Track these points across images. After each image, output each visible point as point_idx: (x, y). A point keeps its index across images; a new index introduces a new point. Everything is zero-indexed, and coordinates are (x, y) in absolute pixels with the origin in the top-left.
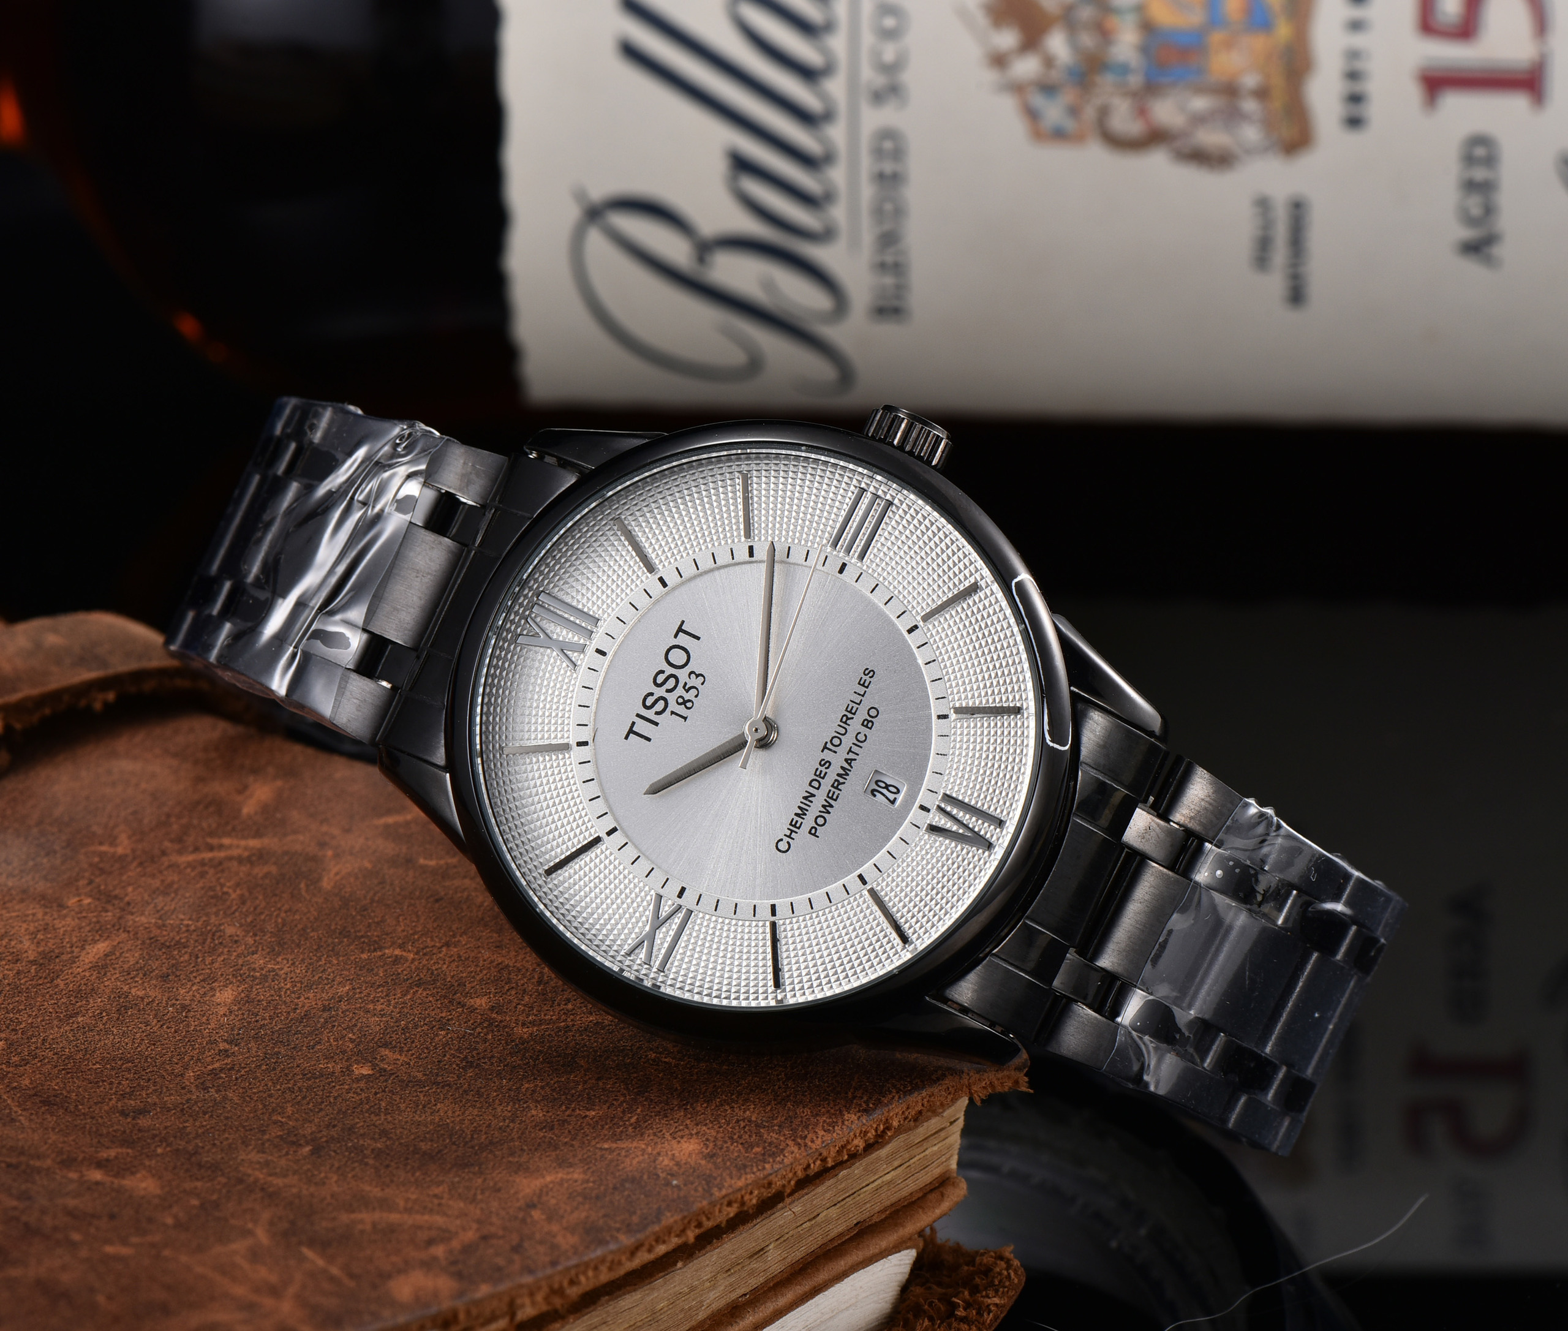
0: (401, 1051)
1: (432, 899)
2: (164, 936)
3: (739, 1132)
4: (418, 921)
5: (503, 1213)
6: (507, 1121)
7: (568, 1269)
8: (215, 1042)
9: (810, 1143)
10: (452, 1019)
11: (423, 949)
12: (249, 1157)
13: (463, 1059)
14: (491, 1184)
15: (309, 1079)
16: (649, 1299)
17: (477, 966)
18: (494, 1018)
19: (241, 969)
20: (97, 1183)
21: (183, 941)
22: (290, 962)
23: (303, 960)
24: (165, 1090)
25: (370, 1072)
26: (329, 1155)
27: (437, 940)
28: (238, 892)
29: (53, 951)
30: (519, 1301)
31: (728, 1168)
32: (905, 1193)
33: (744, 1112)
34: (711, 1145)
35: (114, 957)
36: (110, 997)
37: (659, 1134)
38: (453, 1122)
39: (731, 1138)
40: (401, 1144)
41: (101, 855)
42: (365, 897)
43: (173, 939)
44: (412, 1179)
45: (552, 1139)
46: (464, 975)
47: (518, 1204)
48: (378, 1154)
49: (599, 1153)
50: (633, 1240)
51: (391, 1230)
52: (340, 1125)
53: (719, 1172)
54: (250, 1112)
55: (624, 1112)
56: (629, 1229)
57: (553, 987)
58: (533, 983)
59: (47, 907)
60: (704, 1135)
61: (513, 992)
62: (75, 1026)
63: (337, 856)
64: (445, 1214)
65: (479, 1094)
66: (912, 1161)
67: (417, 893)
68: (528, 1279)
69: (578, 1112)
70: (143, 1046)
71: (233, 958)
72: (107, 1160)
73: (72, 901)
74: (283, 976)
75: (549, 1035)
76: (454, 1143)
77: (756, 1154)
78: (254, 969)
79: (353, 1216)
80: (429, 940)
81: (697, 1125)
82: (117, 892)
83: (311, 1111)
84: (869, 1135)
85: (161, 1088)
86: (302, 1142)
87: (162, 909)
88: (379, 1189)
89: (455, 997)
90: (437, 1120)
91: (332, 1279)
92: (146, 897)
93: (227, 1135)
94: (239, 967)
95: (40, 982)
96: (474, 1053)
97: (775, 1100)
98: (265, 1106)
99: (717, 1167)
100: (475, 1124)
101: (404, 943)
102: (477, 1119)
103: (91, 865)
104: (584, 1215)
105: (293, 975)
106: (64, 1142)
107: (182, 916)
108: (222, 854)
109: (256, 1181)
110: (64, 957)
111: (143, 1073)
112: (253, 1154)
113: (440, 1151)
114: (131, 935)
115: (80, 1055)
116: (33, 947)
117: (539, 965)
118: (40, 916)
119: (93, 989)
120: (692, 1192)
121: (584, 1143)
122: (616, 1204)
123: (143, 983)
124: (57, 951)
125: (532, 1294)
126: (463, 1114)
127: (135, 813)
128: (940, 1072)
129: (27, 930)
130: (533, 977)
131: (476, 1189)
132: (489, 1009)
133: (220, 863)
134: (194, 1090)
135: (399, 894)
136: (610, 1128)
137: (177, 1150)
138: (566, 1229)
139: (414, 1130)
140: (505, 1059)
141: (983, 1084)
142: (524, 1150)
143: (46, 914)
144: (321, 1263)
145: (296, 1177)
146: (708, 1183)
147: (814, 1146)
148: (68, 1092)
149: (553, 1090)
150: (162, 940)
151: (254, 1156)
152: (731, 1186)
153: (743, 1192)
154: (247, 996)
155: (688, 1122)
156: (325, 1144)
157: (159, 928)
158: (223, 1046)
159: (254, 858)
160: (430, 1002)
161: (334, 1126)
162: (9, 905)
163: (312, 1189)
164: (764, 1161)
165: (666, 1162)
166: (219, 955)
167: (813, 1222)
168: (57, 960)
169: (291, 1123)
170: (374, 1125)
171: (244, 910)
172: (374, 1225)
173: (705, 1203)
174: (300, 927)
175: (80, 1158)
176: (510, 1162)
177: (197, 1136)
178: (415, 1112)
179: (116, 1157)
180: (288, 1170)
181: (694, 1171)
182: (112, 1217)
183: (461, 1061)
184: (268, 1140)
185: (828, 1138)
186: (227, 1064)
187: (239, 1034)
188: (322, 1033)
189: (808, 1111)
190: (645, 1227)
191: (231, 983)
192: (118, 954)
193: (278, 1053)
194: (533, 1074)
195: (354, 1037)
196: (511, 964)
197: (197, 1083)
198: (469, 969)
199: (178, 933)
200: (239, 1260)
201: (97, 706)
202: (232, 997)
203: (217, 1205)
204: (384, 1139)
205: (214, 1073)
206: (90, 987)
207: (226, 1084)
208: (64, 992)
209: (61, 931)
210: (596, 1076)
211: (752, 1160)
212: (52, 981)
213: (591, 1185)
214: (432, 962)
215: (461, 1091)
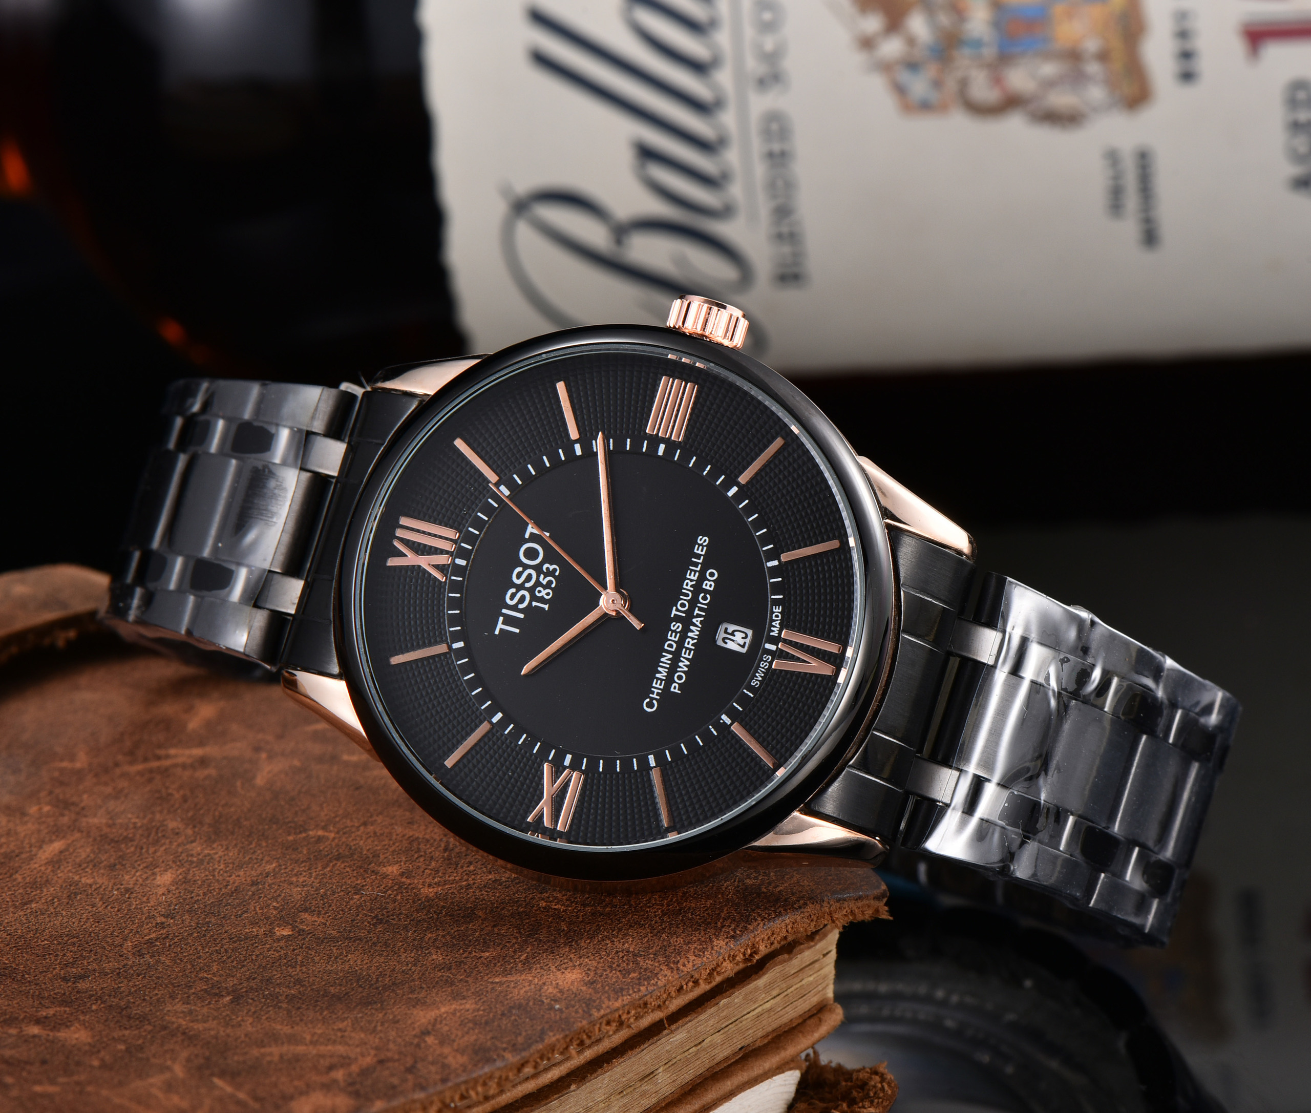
0: (319, 914)
1: (352, 788)
2: (114, 833)
4: (340, 806)
5: (399, 1040)
6: (410, 965)
7: (458, 1085)
8: (154, 917)
9: (681, 967)
10: (366, 885)
11: (343, 829)
12: (175, 1008)
13: (374, 917)
14: (391, 1017)
15: (235, 942)
17: (390, 840)
18: (403, 883)
19: (179, 856)
20: (34, 1036)
21: (130, 835)
22: (224, 847)
23: (236, 845)
24: (104, 958)
25: (290, 933)
26: (247, 1002)
27: (356, 821)
28: (182, 792)
29: (13, 851)
31: (606, 992)
32: (785, 1019)
33: (623, 945)
34: (592, 974)
35: (67, 853)
36: (62, 886)
37: (545, 968)
38: (361, 969)
39: (611, 967)
40: (312, 989)
41: (62, 771)
42: (293, 790)
43: (121, 835)
44: (320, 1018)
45: (449, 977)
46: (379, 848)
47: (414, 1033)
48: (291, 999)
49: (490, 986)
50: (518, 1057)
51: (297, 1059)
52: (260, 977)
53: (598, 995)
54: (179, 972)
55: (515, 952)
56: (514, 1048)
57: (458, 853)
58: (439, 851)
59: (10, 815)
60: (585, 966)
62: (29, 911)
63: (270, 757)
64: (349, 1045)
65: (386, 945)
66: (790, 990)
67: (340, 783)
68: (420, 1095)
69: (474, 954)
70: (88, 924)
71: (173, 847)
72: (46, 1017)
73: (33, 810)
74: (218, 859)
75: (452, 893)
76: (360, 986)
77: (632, 979)
78: (192, 855)
79: (263, 1050)
80: (348, 821)
81: (580, 958)
82: (74, 799)
83: (234, 967)
84: (738, 958)
85: (101, 956)
86: (224, 993)
87: (113, 811)
88: (289, 1027)
89: (370, 867)
90: (347, 968)
91: (239, 1103)
92: (99, 802)
93: (156, 992)
94: (179, 854)
96: (384, 912)
97: (651, 933)
98: (193, 966)
99: (596, 992)
100: (381, 970)
101: (326, 825)
102: (383, 965)
103: (52, 779)
104: (473, 1038)
106: (9, 1005)
107: (130, 816)
108: (168, 763)
109: (180, 1026)
110: (23, 856)
112: (178, 1006)
113: (347, 993)
114: (84, 834)
115: (31, 934)
117: (445, 835)
118: (4, 823)
120: (573, 1014)
121: (477, 979)
122: (503, 1027)
124: (17, 851)
126: (371, 962)
127: (92, 734)
128: (802, 902)
130: (440, 846)
131: (377, 1022)
132: (400, 875)
133: (167, 769)
134: (130, 957)
135: (324, 785)
136: (502, 965)
137: (111, 1006)
138: (457, 1050)
139: (325, 978)
140: (412, 915)
141: (844, 912)
142: (423, 988)
143: (9, 821)
144: (229, 1089)
145: (215, 1022)
146: (587, 1005)
147: (685, 969)
148: (17, 965)
149: (453, 938)
150: (111, 836)
151: (180, 1007)
152: (608, 1007)
153: (620, 1012)
154: (185, 878)
155: (572, 956)
157: (110, 826)
158: (160, 919)
159: (196, 764)
160: (347, 872)
161: (254, 979)
163: (229, 1031)
164: (640, 984)
165: (550, 990)
166: (162, 846)
167: (700, 1046)
168: (17, 859)
169: (215, 978)
170: (290, 975)
171: (186, 807)
172: (281, 1056)
173: (585, 1022)
174: (235, 817)
175: (22, 1017)
176: (410, 998)
177: (130, 993)
178: (328, 963)
179: (54, 1015)
180: (209, 1017)
181: (575, 996)
182: (44, 1062)
183: (372, 919)
184: (194, 993)
185: (698, 962)
186: (162, 934)
187: (175, 909)
188: (249, 904)
189: (680, 940)
190: (530, 1046)
191: (171, 868)
192: (71, 850)
193: (208, 923)
194: (436, 926)
195: (278, 905)
196: (421, 836)
197: (134, 951)
198: (384, 843)
199: (126, 829)
200: (154, 1091)
201: (60, 643)
202: (170, 880)
203: (141, 1048)
204: (298, 987)
205: (150, 943)
206: (45, 879)
207: (160, 950)
208: (21, 884)
209: (22, 835)
210: (492, 924)
211: (628, 984)
212: (11, 876)
213: (481, 1013)
214: (350, 839)
215: (370, 943)
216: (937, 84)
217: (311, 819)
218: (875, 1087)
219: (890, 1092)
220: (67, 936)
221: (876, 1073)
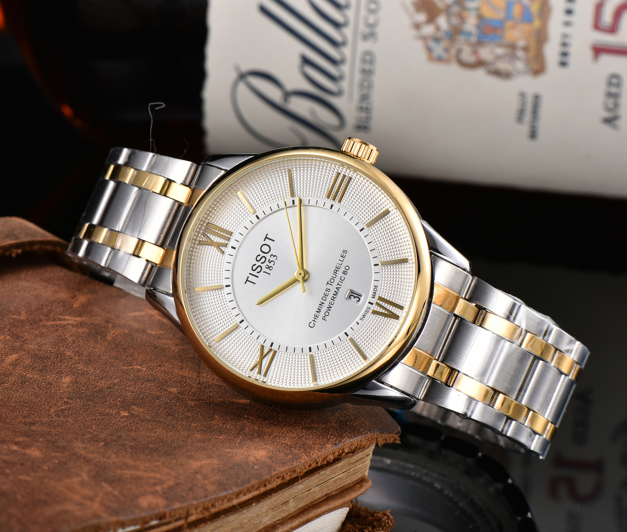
0: (141, 407)
1: (153, 347)
2: (41, 354)
3: (283, 449)
4: (148, 355)
5: (185, 475)
6: (186, 438)
7: (211, 500)
8: (63, 398)
9: (312, 455)
10: (162, 396)
11: (150, 367)
12: (78, 445)
13: (167, 412)
14: (180, 463)
15: (102, 416)
16: (240, 518)
17: (172, 375)
18: (180, 397)
19: (73, 370)
20: (15, 451)
21: (48, 356)
22: (94, 368)
23: (99, 368)
24: (42, 416)
25: (128, 415)
26: (112, 447)
27: (156, 363)
28: (72, 338)
30: (190, 512)
31: (278, 463)
32: (346, 483)
33: (285, 441)
34: (271, 453)
35: (19, 361)
36: (18, 377)
37: (249, 447)
38: (163, 437)
39: (279, 451)
40: (141, 444)
41: (14, 319)
42: (125, 344)
43: (44, 355)
44: (147, 459)
45: (205, 446)
46: (167, 378)
47: (191, 472)
48: (132, 447)
49: (224, 454)
50: (238, 490)
51: (138, 478)
52: (116, 435)
53: (275, 465)
54: (78, 427)
55: (234, 438)
58: (196, 384)
60: (268, 449)
61: (188, 387)
62: (4, 387)
63: (114, 327)
64: (161, 474)
65: (173, 426)
66: (350, 470)
67: (147, 344)
68: (195, 502)
69: (215, 436)
70: (32, 398)
71: (70, 365)
72: (19, 442)
74: (91, 374)
76: (164, 445)
77: (290, 458)
78: (78, 370)
79: (122, 471)
80: (152, 363)
81: (265, 444)
82: (20, 335)
83: (103, 428)
84: (336, 454)
85: (40, 415)
86: (100, 441)
87: (40, 343)
88: (133, 461)
89: (163, 387)
90: (156, 436)
91: (115, 496)
92: (33, 338)
93: (68, 436)
94: (72, 368)
97: (297, 436)
98: (84, 425)
99: (273, 462)
100: (172, 438)
101: (141, 364)
102: (173, 436)
103: (10, 323)
104: (218, 478)
105: (95, 373)
108: (65, 323)
109: (81, 455)
111: (33, 408)
113: (158, 448)
114: (27, 352)
115: (6, 399)
120: (263, 472)
121: (218, 449)
122: (231, 474)
123: (32, 372)
125: (196, 509)
126: (167, 434)
127: (28, 303)
131: (173, 464)
132: (177, 393)
133: (64, 326)
134: (54, 416)
135: (140, 344)
136: (229, 443)
137: (48, 440)
138: (211, 483)
139: (147, 439)
140: (184, 413)
141: (382, 438)
142: (193, 450)
144: (110, 489)
145: (98, 454)
146: (270, 468)
147: (313, 457)
149: (205, 427)
151: (80, 445)
152: (279, 470)
153: (284, 473)
154: (76, 381)
155: (261, 443)
156: (109, 442)
157: (38, 350)
158: (66, 400)
159: (78, 325)
160: (153, 388)
161: (113, 435)
163: (105, 460)
164: (293, 461)
165: (252, 459)
166: (64, 363)
167: (309, 492)
169: (95, 433)
170: (130, 436)
171: (74, 346)
172: (131, 476)
173: (268, 476)
174: (98, 354)
175: (8, 440)
176: (187, 454)
178: (147, 432)
179: (23, 441)
180: (94, 451)
181: (264, 463)
182: (22, 464)
183: (166, 413)
184: (86, 439)
185: (319, 454)
186: (67, 407)
187: (72, 396)
188: (107, 397)
189: (311, 442)
190: (243, 485)
191: (69, 375)
192: (21, 360)
193: (89, 404)
194: (196, 420)
195: (121, 400)
196: (187, 375)
197: (55, 414)
198: (169, 376)
199: (46, 353)
200: (76, 485)
201: (14, 255)
202: (69, 381)
203: (65, 463)
204: (134, 442)
205: (61, 410)
206: (10, 372)
207: (68, 415)
210: (223, 423)
211: (288, 460)
213: (221, 466)
214: (154, 372)
215: (166, 425)
216: (447, 50)
217: (134, 360)
218: (385, 521)
219: (391, 525)
221: (385, 515)
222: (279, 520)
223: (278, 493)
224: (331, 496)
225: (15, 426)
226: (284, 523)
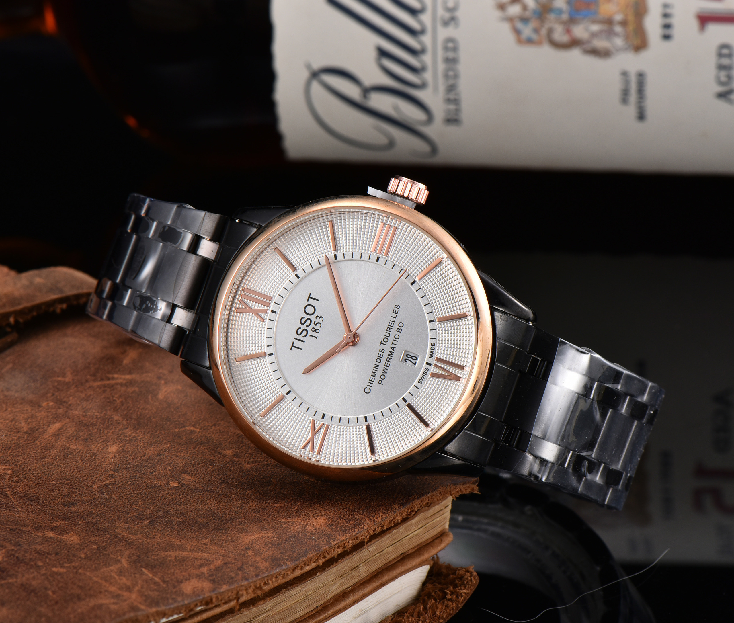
0: (192, 475)
2: (86, 420)
3: (344, 514)
4: (202, 414)
5: (235, 552)
6: (239, 509)
7: (264, 578)
8: (107, 471)
9: (376, 519)
10: (215, 460)
11: (203, 427)
12: (120, 525)
13: (220, 479)
14: (230, 538)
15: (149, 488)
16: (304, 590)
17: (228, 435)
18: (234, 460)
19: (120, 436)
20: (51, 538)
21: (94, 423)
22: (143, 433)
23: (149, 432)
24: (83, 493)
25: (177, 485)
26: (157, 525)
27: (210, 423)
28: (120, 400)
29: (35, 427)
30: (241, 593)
31: (338, 531)
32: (424, 539)
33: (347, 505)
34: (331, 520)
35: (62, 430)
36: (60, 449)
37: (307, 515)
38: (214, 509)
39: (340, 517)
40: (190, 519)
41: (59, 382)
42: (178, 403)
43: (90, 422)
44: (194, 536)
45: (259, 517)
46: (222, 439)
47: (242, 548)
48: (179, 524)
49: (280, 524)
50: (293, 564)
51: (184, 560)
52: (163, 510)
53: (334, 533)
54: (122, 504)
55: (292, 505)
56: (292, 559)
59: (32, 406)
60: (328, 515)
61: (244, 448)
62: (44, 463)
63: (166, 383)
64: (208, 553)
66: (427, 525)
67: (202, 401)
68: (245, 583)
70: (74, 473)
71: (117, 431)
72: (56, 527)
73: (44, 404)
74: (139, 440)
75: (259, 468)
76: (214, 519)
77: (351, 524)
78: (126, 436)
79: (166, 553)
80: (206, 423)
81: (325, 511)
82: (65, 399)
83: (150, 503)
84: (404, 514)
86: (145, 518)
87: (85, 407)
88: (179, 541)
89: (217, 450)
90: (207, 508)
91: (155, 583)
92: (78, 402)
93: (111, 515)
95: (29, 442)
96: (225, 476)
97: (361, 499)
98: (129, 501)
99: (333, 531)
100: (224, 510)
101: (195, 424)
102: (225, 507)
103: (53, 386)
104: (271, 553)
106: (37, 518)
107: (94, 411)
108: (113, 382)
109: (123, 536)
110: (40, 430)
111: (74, 485)
113: (207, 523)
114: (71, 420)
115: (46, 477)
116: (26, 425)
118: (29, 410)
119: (53, 446)
120: (321, 542)
121: (273, 519)
122: (286, 547)
123: (76, 442)
124: (37, 427)
125: (247, 589)
126: (219, 505)
127: (74, 362)
128: (437, 485)
129: (23, 417)
131: (223, 541)
132: (233, 456)
133: (112, 386)
134: (97, 493)
136: (285, 512)
137: (88, 522)
138: (263, 559)
139: (196, 513)
140: (239, 479)
141: (457, 490)
142: (246, 523)
143: (32, 410)
144: (150, 575)
145: (141, 535)
146: (329, 538)
147: (378, 520)
148: (40, 495)
150: (85, 422)
151: (123, 525)
152: (339, 539)
153: (345, 542)
154: (123, 449)
155: (321, 509)
156: (155, 519)
157: (84, 416)
158: (111, 472)
159: (128, 384)
160: (206, 452)
161: (160, 511)
162: (16, 405)
163: (148, 541)
164: (355, 528)
165: (310, 528)
166: (111, 430)
167: (381, 553)
168: (37, 432)
169: (140, 509)
170: (178, 510)
171: (123, 408)
172: (176, 557)
173: (327, 547)
174: (148, 416)
175: (44, 526)
176: (239, 528)
177: (97, 515)
178: (197, 504)
179: (60, 526)
180: (138, 532)
181: (322, 532)
182: (57, 554)
183: (219, 480)
184: (130, 517)
186: (112, 481)
187: (118, 467)
188: (156, 466)
189: (375, 504)
190: (299, 558)
191: (116, 443)
192: (64, 429)
193: (136, 476)
194: (251, 486)
195: (171, 469)
197: (98, 490)
198: (224, 437)
199: (92, 419)
200: (113, 574)
201: (58, 311)
202: (116, 450)
203: (105, 548)
204: (182, 517)
205: (106, 485)
206: (51, 445)
207: (111, 491)
208: (39, 447)
209: (39, 418)
211: (349, 527)
212: (34, 442)
213: (275, 539)
214: (207, 433)
215: (218, 494)
216: (536, 31)
217: (187, 420)
218: (467, 579)
219: (474, 582)
220: (64, 479)
221: (468, 571)
222: (349, 587)
223: (345, 559)
224: (408, 555)
225: (53, 508)
226: (355, 590)
